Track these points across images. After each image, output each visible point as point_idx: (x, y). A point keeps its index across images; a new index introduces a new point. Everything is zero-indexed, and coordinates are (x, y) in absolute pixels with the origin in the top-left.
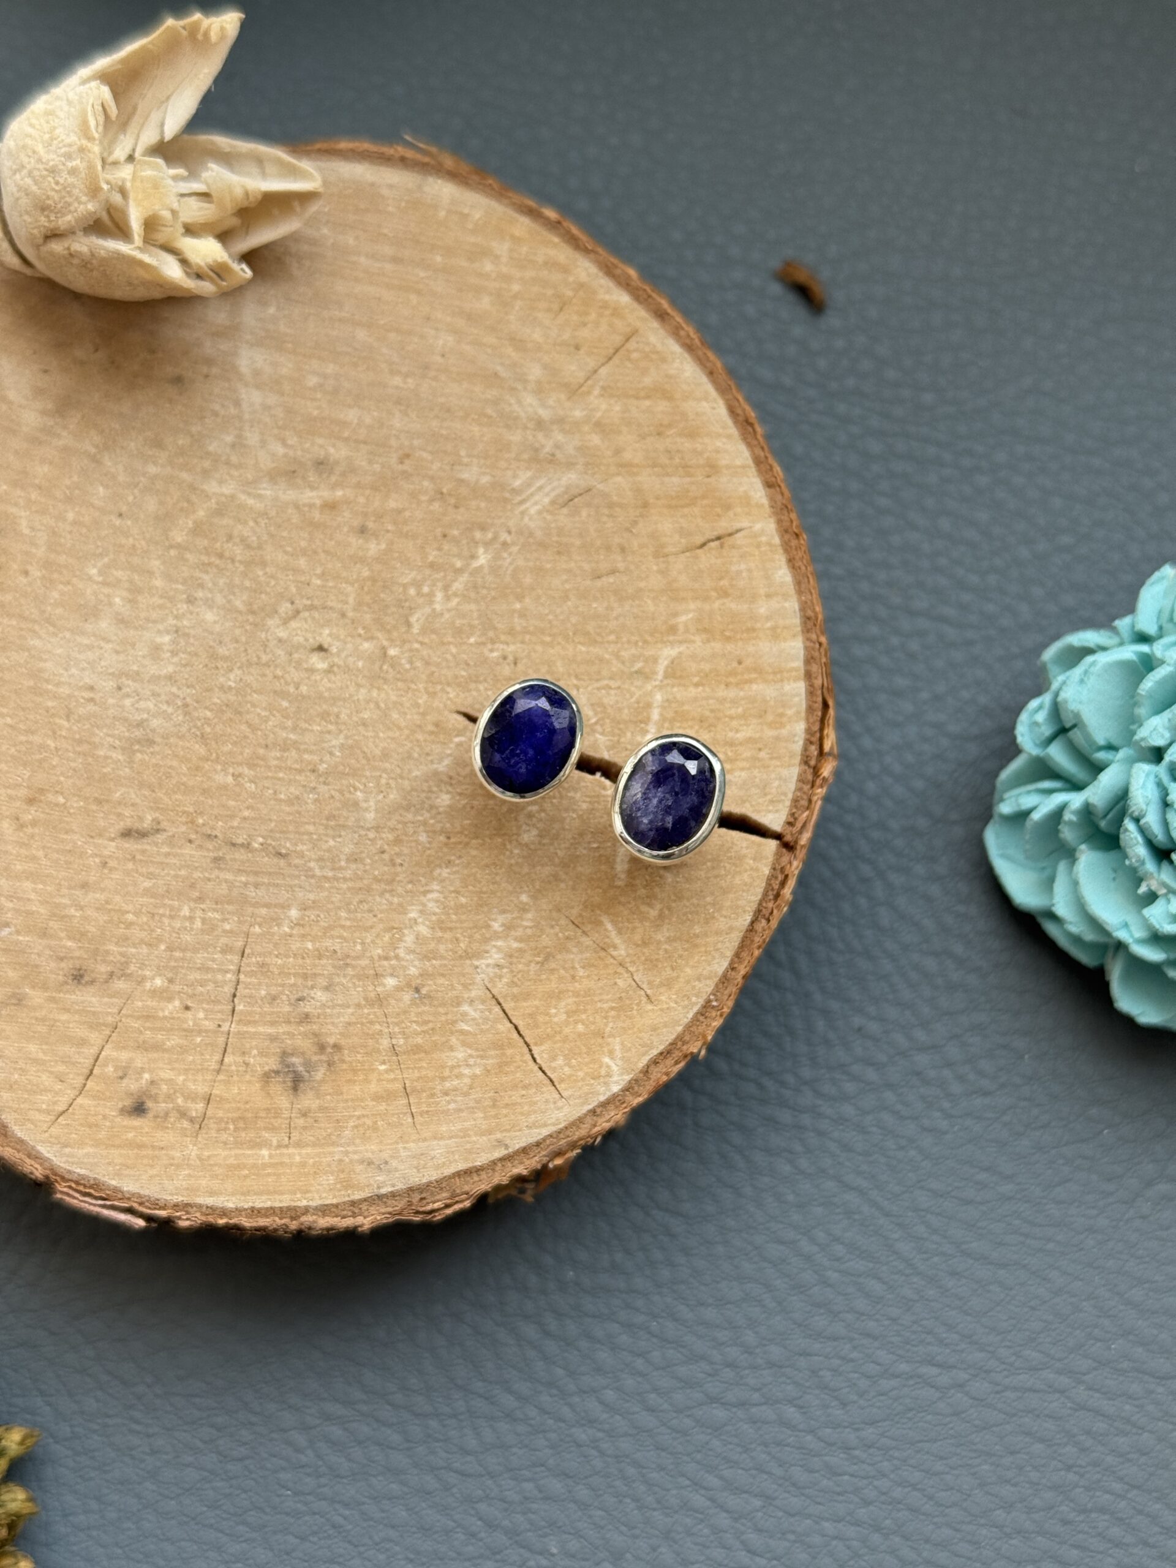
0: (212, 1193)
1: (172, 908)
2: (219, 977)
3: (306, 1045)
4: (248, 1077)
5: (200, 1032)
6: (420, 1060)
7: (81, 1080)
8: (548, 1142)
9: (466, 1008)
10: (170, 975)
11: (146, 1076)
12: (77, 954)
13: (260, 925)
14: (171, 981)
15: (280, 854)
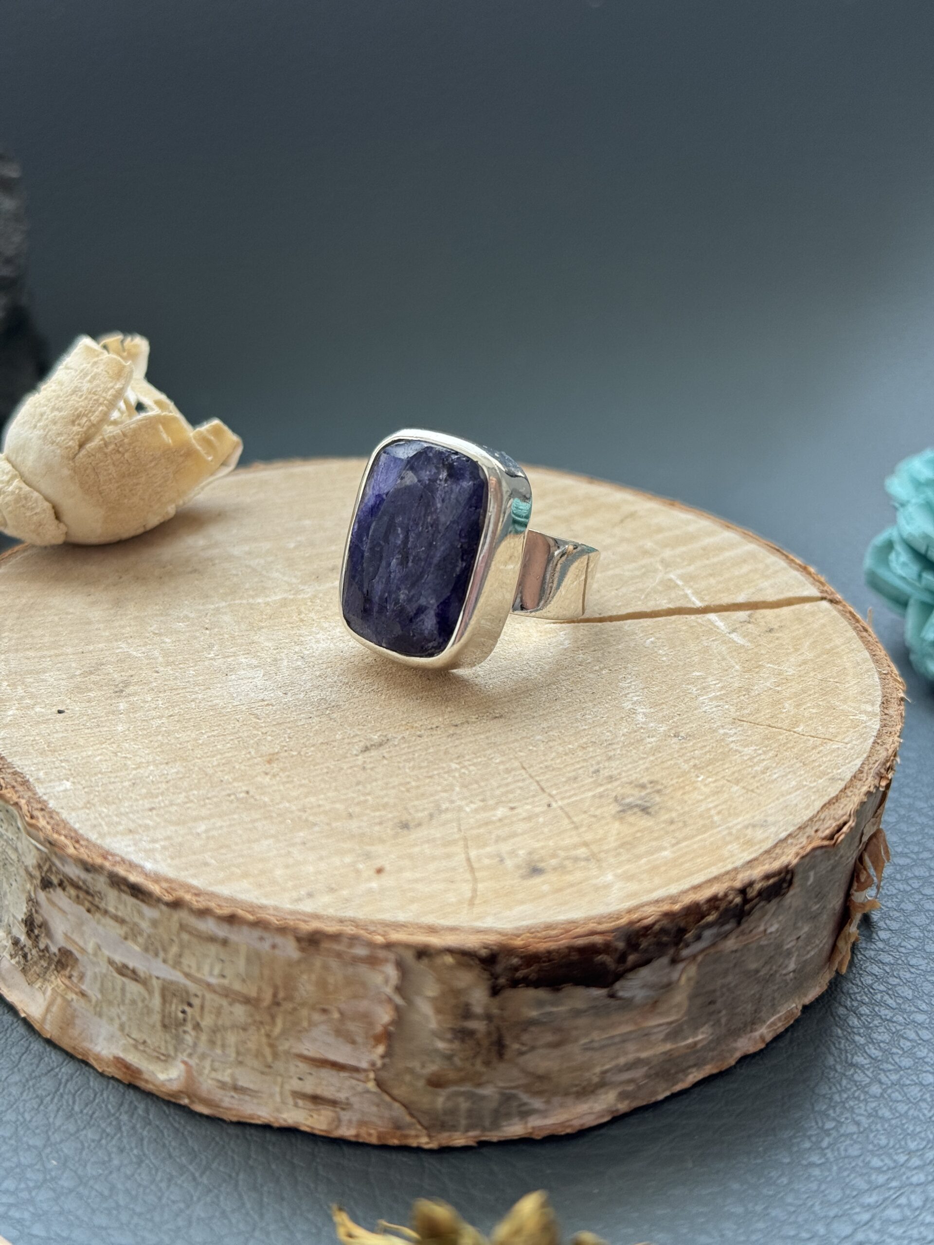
0: (651, 891)
1: (443, 768)
2: (520, 784)
3: (628, 790)
4: (603, 822)
5: (537, 815)
6: (723, 764)
7: (468, 876)
8: (866, 768)
9: (721, 731)
10: (480, 797)
11: (521, 852)
12: (390, 816)
13: (520, 751)
14: (483, 800)
15: (496, 717)
